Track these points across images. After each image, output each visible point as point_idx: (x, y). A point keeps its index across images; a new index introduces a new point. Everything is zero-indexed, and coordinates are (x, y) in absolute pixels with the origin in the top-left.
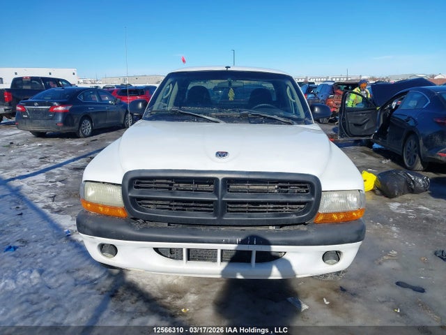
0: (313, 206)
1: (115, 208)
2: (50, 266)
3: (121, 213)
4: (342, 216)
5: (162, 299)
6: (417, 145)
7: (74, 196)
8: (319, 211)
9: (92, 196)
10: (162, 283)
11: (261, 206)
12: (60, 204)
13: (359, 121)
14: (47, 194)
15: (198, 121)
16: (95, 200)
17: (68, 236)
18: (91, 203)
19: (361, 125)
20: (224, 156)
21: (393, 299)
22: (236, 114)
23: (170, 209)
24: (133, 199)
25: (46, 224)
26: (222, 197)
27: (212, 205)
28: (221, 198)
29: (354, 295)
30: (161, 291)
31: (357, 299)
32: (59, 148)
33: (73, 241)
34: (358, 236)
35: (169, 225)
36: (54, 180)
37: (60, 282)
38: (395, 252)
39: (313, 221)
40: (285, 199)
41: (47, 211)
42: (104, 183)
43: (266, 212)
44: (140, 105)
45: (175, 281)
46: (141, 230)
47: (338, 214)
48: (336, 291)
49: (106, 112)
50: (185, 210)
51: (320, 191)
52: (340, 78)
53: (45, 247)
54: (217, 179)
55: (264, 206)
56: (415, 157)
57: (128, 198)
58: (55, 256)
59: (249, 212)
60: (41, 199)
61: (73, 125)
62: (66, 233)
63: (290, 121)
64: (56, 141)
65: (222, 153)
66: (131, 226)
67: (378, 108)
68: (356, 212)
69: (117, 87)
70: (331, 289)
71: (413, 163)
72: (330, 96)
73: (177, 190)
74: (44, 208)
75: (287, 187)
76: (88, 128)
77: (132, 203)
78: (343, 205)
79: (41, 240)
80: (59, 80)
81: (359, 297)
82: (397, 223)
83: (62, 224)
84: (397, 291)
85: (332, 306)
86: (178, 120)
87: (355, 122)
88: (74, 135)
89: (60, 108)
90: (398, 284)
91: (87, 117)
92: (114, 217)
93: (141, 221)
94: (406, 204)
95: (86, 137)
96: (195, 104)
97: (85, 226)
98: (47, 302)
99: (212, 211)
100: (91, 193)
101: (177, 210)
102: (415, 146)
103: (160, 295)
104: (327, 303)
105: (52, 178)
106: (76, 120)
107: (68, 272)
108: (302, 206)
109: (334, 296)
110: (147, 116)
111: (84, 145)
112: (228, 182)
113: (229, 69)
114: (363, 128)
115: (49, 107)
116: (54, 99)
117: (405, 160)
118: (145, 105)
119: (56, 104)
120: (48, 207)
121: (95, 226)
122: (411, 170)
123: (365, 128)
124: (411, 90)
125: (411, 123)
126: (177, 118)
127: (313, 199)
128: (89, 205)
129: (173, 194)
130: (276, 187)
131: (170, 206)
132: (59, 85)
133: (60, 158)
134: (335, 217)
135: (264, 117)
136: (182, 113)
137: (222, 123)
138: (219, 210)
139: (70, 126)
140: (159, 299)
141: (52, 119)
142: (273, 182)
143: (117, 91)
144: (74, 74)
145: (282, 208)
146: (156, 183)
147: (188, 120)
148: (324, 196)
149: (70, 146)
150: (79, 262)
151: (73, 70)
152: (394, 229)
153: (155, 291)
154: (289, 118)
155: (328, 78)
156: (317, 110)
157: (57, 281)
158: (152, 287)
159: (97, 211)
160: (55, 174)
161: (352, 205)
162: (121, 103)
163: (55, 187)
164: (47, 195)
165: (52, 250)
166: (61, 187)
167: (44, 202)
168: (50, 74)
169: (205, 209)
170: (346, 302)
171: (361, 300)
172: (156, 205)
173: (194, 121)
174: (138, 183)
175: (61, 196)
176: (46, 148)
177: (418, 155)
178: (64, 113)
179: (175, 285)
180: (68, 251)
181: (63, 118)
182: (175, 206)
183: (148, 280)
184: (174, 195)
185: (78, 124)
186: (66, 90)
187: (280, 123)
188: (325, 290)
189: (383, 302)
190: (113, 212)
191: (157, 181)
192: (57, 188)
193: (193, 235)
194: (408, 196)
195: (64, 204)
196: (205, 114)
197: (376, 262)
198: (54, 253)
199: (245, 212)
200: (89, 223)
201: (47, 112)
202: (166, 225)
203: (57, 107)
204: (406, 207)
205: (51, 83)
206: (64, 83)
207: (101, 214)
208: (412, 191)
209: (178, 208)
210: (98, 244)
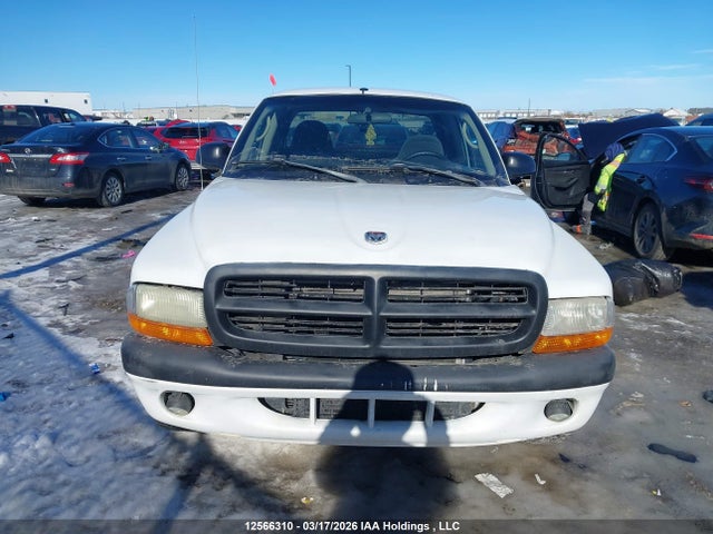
0: (533, 325)
1: (190, 330)
2: (68, 426)
3: (201, 338)
4: (578, 341)
5: (265, 481)
6: (657, 221)
7: (101, 306)
8: (543, 333)
9: (149, 310)
10: (263, 454)
11: (444, 325)
12: (77, 318)
13: (563, 182)
14: (52, 301)
15: (319, 179)
16: (155, 316)
17: (95, 375)
18: (148, 322)
19: (565, 189)
20: (380, 239)
21: (648, 474)
22: (383, 168)
23: (286, 331)
24: (222, 313)
25: (56, 353)
26: (379, 310)
27: (360, 324)
28: (379, 312)
29: (583, 467)
30: (263, 467)
31: (589, 474)
32: (68, 225)
33: (106, 383)
34: (604, 374)
35: (285, 358)
36: (64, 278)
37: (87, 453)
38: (640, 396)
39: (532, 349)
40: (486, 313)
41: (56, 332)
42: (170, 286)
43: (452, 335)
44: (217, 152)
45: (286, 450)
46: (238, 368)
47: (572, 337)
48: (553, 461)
49: (146, 164)
50: (312, 333)
51: (545, 299)
52: (517, 114)
53: (57, 393)
54: (369, 280)
55: (451, 325)
56: (653, 239)
57: (215, 312)
58: (75, 409)
59: (423, 335)
60: (45, 310)
61: (91, 186)
62: (93, 368)
63: (474, 180)
64: (62, 213)
65: (376, 233)
66: (221, 362)
67: (590, 161)
68: (600, 333)
69: (161, 123)
70: (546, 458)
71: (650, 249)
72: (511, 141)
73: (299, 297)
74: (50, 326)
75: (489, 293)
76: (116, 192)
77: (220, 321)
78: (582, 322)
79: (50, 381)
80: (64, 111)
81: (593, 471)
82: (638, 348)
83: (83, 353)
84: (652, 460)
85: (550, 487)
86: (286, 178)
87: (556, 184)
88: (92, 203)
89: (69, 158)
90: (652, 447)
91: (115, 172)
92: (188, 345)
93: (234, 351)
94: (646, 316)
95: (113, 205)
96: (312, 152)
97: (138, 362)
98: (67, 489)
99: (361, 334)
100: (147, 303)
101: (297, 332)
102: (654, 223)
103: (262, 474)
104: (543, 483)
105: (60, 274)
106: (95, 177)
107: (101, 437)
108: (515, 325)
109: (552, 470)
110: (231, 171)
111: (111, 219)
112: (389, 283)
113: (366, 92)
114: (568, 194)
115: (50, 156)
116: (59, 142)
117: (637, 244)
118: (225, 151)
119: (61, 150)
120: (57, 324)
121: (156, 361)
122: (647, 259)
123: (571, 194)
124: (645, 133)
125: (646, 186)
126: (283, 173)
127: (534, 312)
128: (144, 325)
129: (293, 305)
130: (468, 292)
131: (286, 325)
132: (64, 120)
133: (72, 241)
134: (567, 342)
135: (431, 173)
136: (292, 166)
137: (361, 184)
138: (375, 333)
139: (86, 188)
140: (260, 481)
141: (55, 175)
142: (464, 284)
143: (162, 131)
144: (86, 102)
145: (477, 328)
146: (262, 286)
147: (303, 178)
148: (551, 306)
149: (87, 221)
150: (116, 418)
151: (85, 96)
152: (634, 356)
153: (254, 467)
154: (471, 175)
155: (498, 113)
156: (512, 161)
157: (80, 452)
158: (248, 460)
159: (159, 334)
160: (65, 268)
161: (595, 321)
162: (169, 150)
163: (66, 290)
164: (55, 303)
165: (71, 398)
166: (77, 290)
167: (50, 316)
168: (46, 101)
169: (347, 330)
170: (572, 481)
171: (596, 476)
172: (263, 323)
173: (313, 179)
174: (230, 286)
175: (79, 306)
176: (46, 225)
177: (658, 237)
178: (76, 165)
179: (285, 456)
180: (97, 399)
181: (74, 173)
182: (297, 325)
183: (240, 448)
184: (296, 307)
185: (99, 185)
186: (78, 127)
187: (457, 183)
188: (535, 460)
189: (633, 479)
190: (188, 338)
191: (264, 283)
192: (71, 292)
193: (329, 375)
194: (648, 302)
195: (84, 320)
196: (330, 168)
197: (612, 412)
198: (74, 405)
199: (417, 335)
200: (146, 356)
201: (46, 164)
202: (280, 358)
203: (64, 155)
204: (647, 321)
205: (50, 115)
206: (73, 116)
207: (166, 340)
208: (654, 294)
209: (299, 329)
210: (160, 392)
